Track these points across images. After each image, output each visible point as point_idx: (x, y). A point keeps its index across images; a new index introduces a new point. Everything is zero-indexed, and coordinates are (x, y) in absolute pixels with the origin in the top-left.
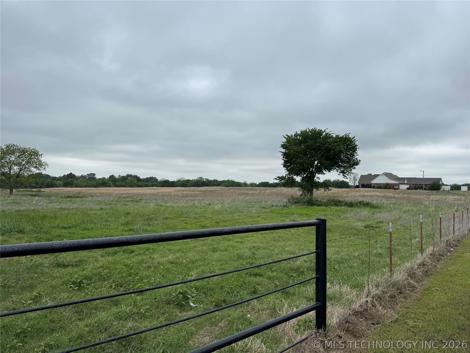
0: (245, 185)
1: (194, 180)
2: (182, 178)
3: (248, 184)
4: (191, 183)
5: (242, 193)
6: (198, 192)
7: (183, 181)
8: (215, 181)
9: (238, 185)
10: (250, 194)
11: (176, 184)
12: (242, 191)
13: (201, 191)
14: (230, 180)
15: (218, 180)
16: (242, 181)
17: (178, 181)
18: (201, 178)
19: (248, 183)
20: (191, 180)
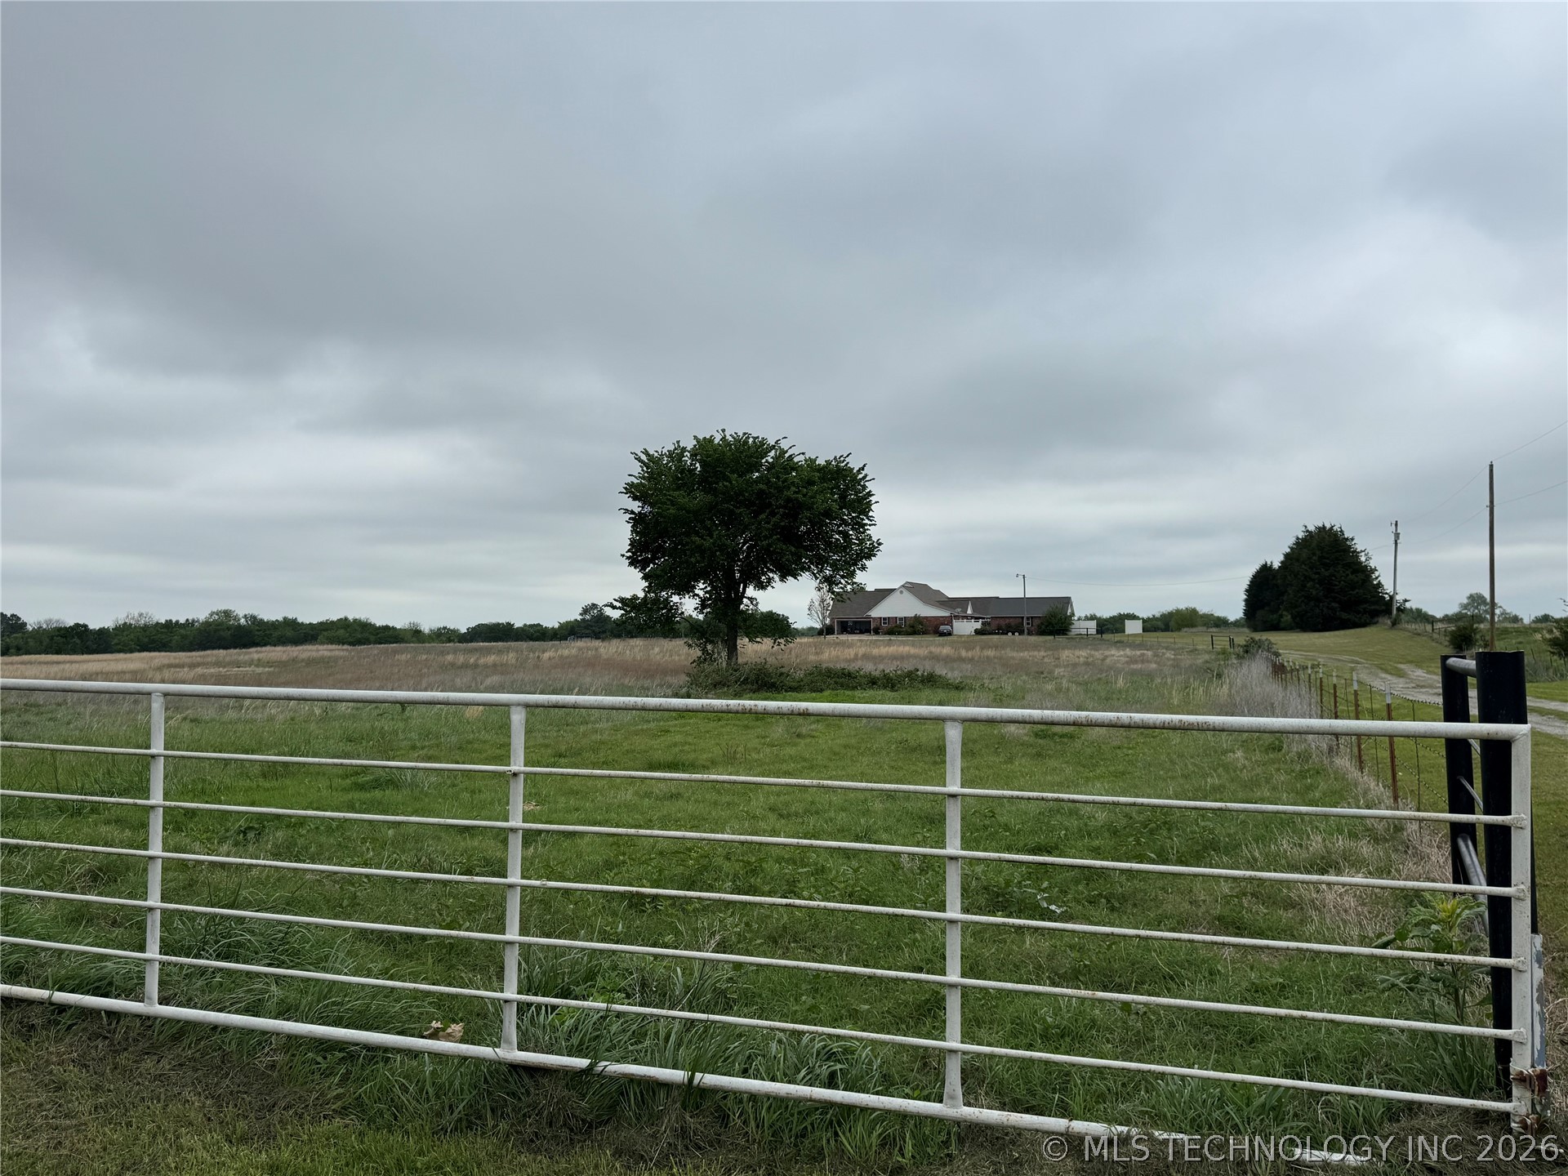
0: (415, 635)
1: (193, 621)
2: (141, 615)
3: (427, 631)
4: (184, 637)
5: (453, 665)
6: (257, 666)
7: (146, 628)
8: (290, 623)
9: (387, 635)
10: (486, 666)
11: (115, 641)
12: (450, 658)
13: (269, 664)
14: (351, 618)
15: (300, 620)
16: (399, 622)
17: (116, 629)
18: (227, 613)
19: (426, 628)
20: (182, 621)
